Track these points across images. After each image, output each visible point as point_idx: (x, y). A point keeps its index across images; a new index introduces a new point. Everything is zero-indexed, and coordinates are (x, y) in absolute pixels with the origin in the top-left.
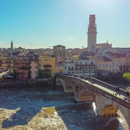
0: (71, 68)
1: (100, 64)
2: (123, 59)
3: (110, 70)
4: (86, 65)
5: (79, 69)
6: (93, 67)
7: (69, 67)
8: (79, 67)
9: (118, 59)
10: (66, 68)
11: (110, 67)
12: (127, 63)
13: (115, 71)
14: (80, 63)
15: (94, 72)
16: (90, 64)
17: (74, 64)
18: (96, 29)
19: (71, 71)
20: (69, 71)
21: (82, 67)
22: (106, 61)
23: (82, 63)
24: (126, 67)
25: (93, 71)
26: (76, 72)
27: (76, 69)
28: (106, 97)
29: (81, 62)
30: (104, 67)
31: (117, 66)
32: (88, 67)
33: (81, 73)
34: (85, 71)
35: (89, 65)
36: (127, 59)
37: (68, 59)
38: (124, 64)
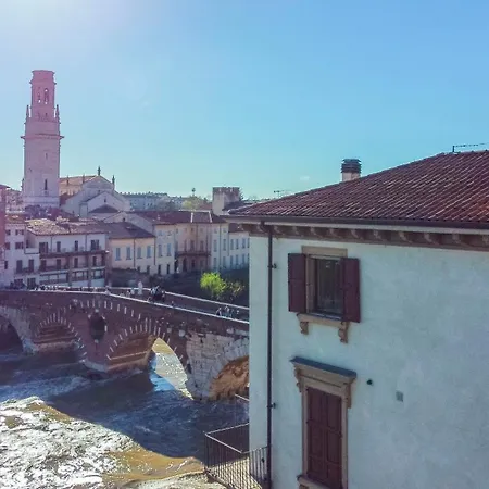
0: (26, 265)
1: (118, 250)
2: (181, 228)
3: (148, 268)
4: (77, 252)
5: (51, 268)
6: (99, 259)
7: (19, 263)
8: (51, 262)
9: (172, 228)
10: (6, 267)
11: (149, 256)
12: (192, 242)
13: (164, 271)
14: (55, 246)
15: (100, 277)
16: (88, 249)
17: (37, 250)
18: (57, 122)
19: (25, 278)
20: (19, 277)
21: (63, 261)
22: (135, 238)
23: (62, 247)
24: (190, 255)
25: (97, 274)
26: (45, 279)
27: (43, 267)
28: (229, 335)
29: (59, 244)
30: (128, 258)
31: (169, 255)
32: (81, 260)
33: (58, 281)
34: (73, 275)
35: (86, 254)
36: (192, 230)
37: (13, 233)
38: (185, 247)
